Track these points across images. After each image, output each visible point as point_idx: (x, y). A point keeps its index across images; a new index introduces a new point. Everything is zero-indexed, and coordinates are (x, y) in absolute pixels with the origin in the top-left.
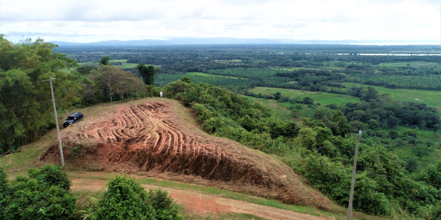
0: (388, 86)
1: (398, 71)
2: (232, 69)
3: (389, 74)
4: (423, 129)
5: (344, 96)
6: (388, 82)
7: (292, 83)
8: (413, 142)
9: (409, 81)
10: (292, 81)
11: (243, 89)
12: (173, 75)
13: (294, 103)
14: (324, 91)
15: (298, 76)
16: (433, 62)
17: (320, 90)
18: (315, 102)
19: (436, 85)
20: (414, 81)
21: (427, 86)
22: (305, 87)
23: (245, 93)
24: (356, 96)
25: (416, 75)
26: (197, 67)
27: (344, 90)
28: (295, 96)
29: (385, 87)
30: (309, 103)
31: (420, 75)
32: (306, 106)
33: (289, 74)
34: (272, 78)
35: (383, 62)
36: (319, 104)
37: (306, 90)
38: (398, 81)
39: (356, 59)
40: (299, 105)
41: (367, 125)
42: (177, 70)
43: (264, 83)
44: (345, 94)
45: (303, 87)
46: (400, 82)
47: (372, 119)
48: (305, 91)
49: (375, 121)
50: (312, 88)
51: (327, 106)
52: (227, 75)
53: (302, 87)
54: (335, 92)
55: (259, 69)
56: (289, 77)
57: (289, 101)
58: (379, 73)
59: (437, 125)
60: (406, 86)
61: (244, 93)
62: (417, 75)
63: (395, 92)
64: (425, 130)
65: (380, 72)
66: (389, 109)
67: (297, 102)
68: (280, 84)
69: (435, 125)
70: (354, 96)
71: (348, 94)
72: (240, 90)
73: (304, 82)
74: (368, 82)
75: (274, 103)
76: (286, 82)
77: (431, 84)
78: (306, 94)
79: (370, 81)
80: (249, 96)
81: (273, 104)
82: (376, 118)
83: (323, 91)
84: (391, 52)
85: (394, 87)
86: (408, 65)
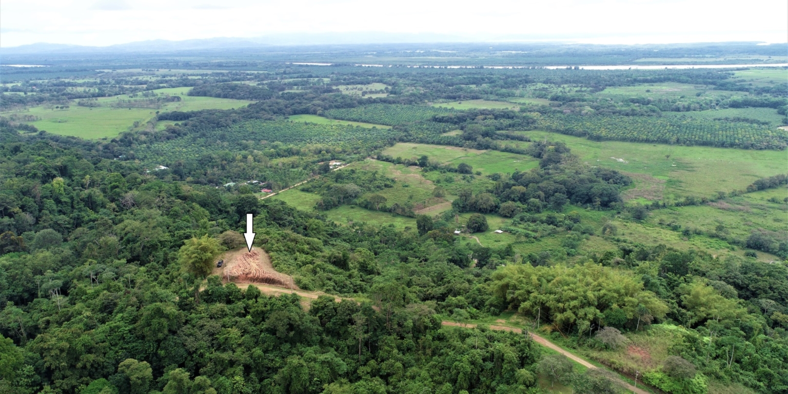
2: (365, 108)
4: (597, 209)
5: (522, 156)
7: (453, 134)
10: (455, 129)
11: (376, 149)
12: (268, 121)
13: (444, 172)
14: (496, 148)
15: (465, 121)
16: (689, 83)
17: (490, 148)
18: (474, 170)
22: (470, 142)
23: (378, 157)
24: (537, 157)
26: (308, 105)
27: (524, 146)
28: (450, 159)
30: (467, 172)
32: (461, 176)
33: (451, 118)
34: (425, 126)
35: (613, 85)
36: (479, 174)
37: (470, 148)
39: (572, 80)
40: (450, 175)
42: (274, 113)
43: (410, 136)
44: (525, 154)
45: (468, 143)
48: (468, 150)
50: (478, 144)
51: (489, 176)
52: (355, 120)
53: (465, 143)
54: (511, 151)
55: (409, 106)
56: (451, 123)
57: (440, 168)
61: (375, 157)
64: (599, 210)
67: (450, 170)
68: (434, 137)
70: (535, 156)
71: (528, 153)
72: (372, 150)
73: (469, 134)
75: (416, 173)
76: (445, 132)
78: (469, 154)
80: (384, 160)
81: (415, 175)
83: (493, 149)
84: (638, 61)
85: (598, 139)
86: (648, 91)
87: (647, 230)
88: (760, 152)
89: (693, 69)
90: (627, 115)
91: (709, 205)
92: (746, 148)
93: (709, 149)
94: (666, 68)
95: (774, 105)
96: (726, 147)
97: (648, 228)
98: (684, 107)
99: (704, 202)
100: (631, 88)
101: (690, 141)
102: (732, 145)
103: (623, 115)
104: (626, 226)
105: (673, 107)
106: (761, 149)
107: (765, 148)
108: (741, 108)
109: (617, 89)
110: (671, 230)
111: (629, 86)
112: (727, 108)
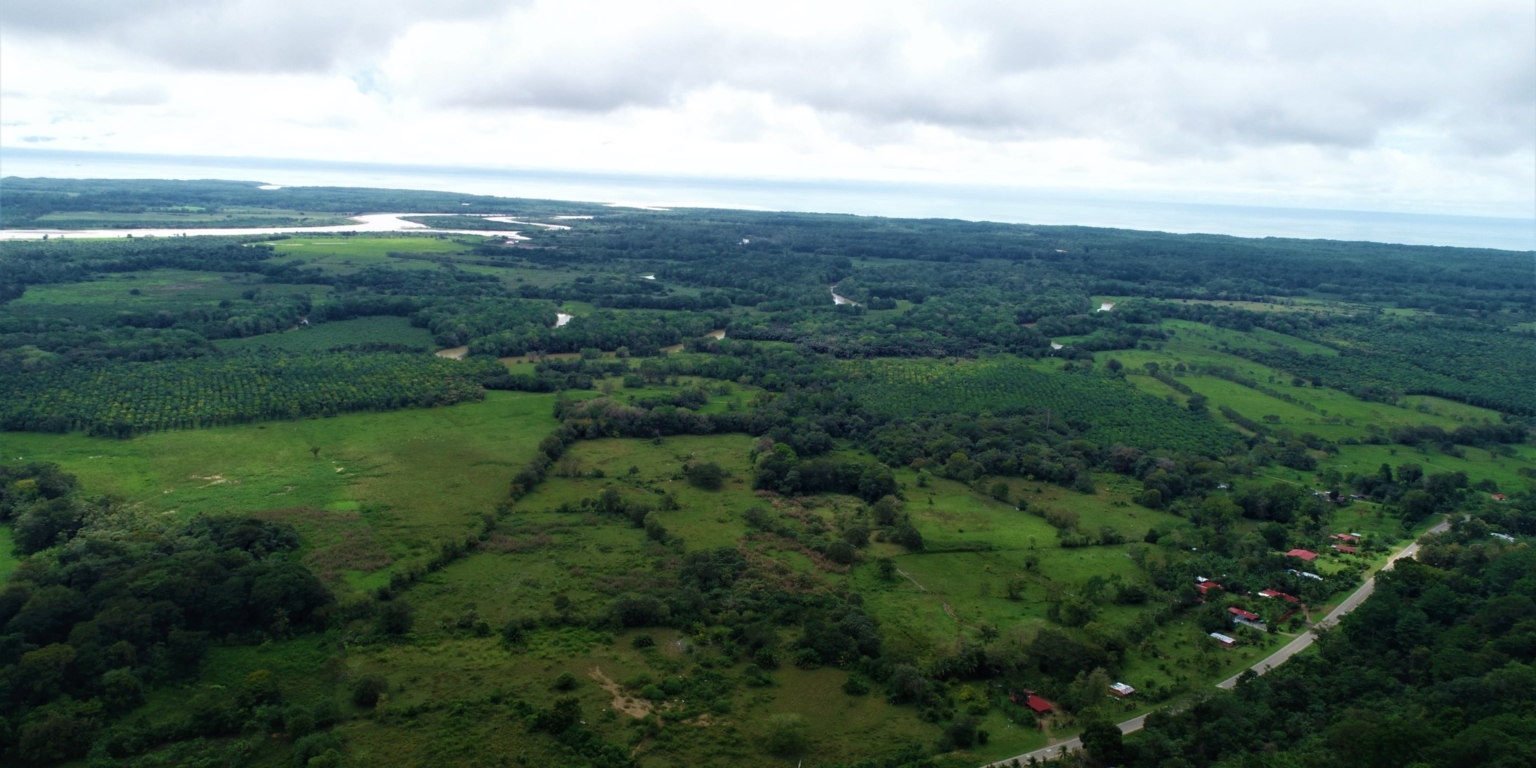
0: (100, 431)
1: (112, 344)
3: (85, 364)
4: (285, 638)
6: (95, 409)
8: (277, 724)
9: (169, 393)
19: (257, 401)
20: (185, 393)
21: (232, 411)
25: (179, 355)
29: (91, 435)
31: (195, 356)
38: (130, 400)
41: (96, 704)
46: (138, 404)
47: (110, 666)
49: (125, 671)
58: (45, 363)
59: (320, 611)
60: (165, 419)
62: (185, 357)
63: (134, 453)
64: (289, 639)
65: (47, 358)
66: (155, 595)
69: (314, 612)
74: (16, 420)
77: (240, 397)
79: (20, 414)
82: (120, 661)
84: (45, 218)
85: (123, 432)
86: (135, 292)
87: (437, 654)
88: (453, 409)
89: (185, 238)
90: (144, 358)
91: (483, 549)
92: (429, 405)
93: (368, 417)
94: (130, 236)
95: (400, 311)
96: (395, 408)
97: (433, 649)
98: (247, 327)
99: (471, 547)
100: (85, 285)
101: (327, 405)
102: (404, 403)
103: (135, 359)
104: (383, 661)
105: (226, 328)
106: (452, 403)
107: (458, 401)
108: (346, 319)
109: (55, 291)
110: (475, 637)
111: (78, 281)
112: (323, 322)
